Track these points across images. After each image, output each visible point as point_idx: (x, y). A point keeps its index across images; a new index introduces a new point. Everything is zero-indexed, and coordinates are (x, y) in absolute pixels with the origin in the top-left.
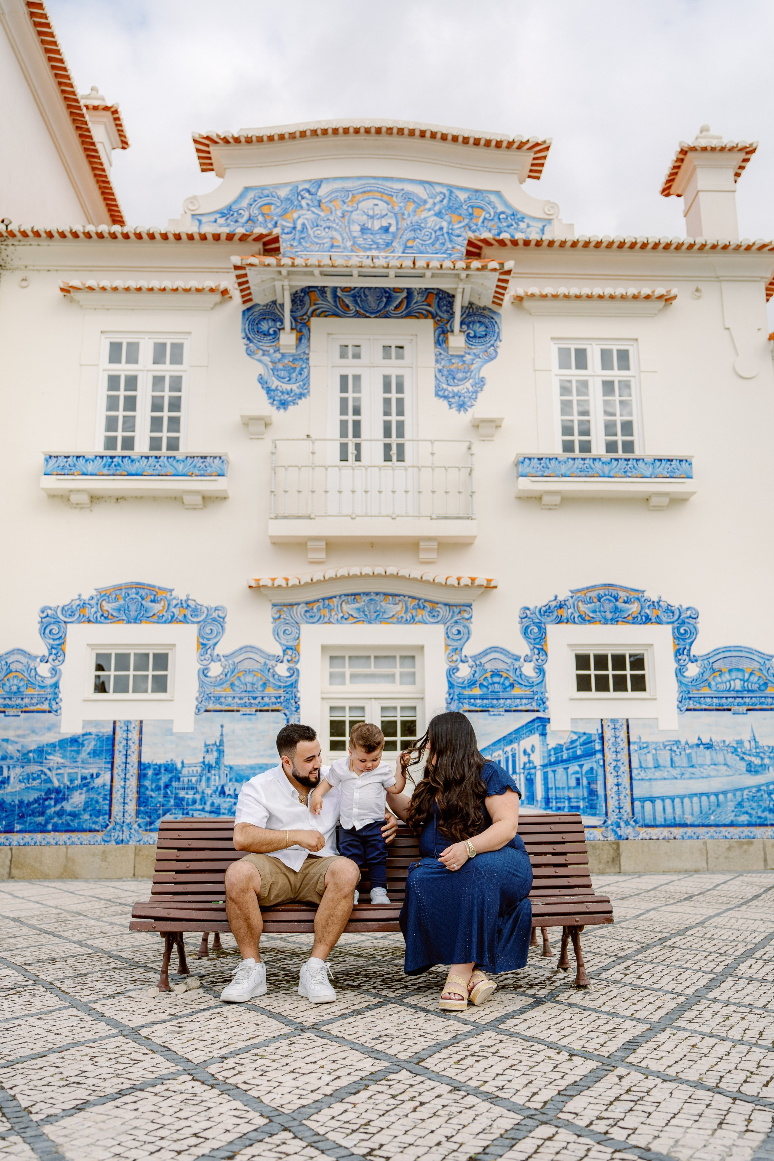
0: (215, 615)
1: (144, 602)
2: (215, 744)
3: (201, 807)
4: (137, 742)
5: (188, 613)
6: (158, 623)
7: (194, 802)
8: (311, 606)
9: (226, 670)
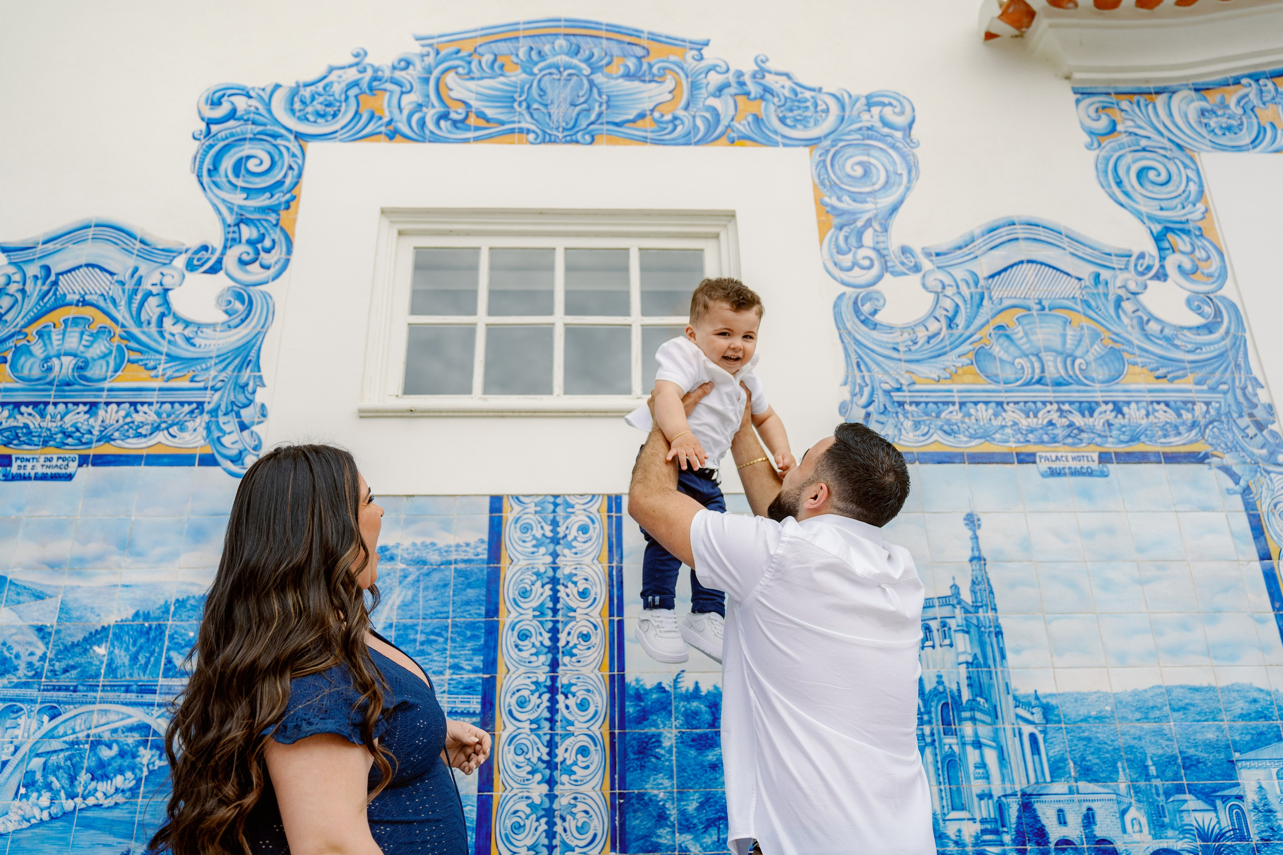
0: (871, 118)
1: (598, 78)
4: (600, 591)
5: (769, 112)
6: (657, 141)
8: (1214, 97)
9: (948, 304)
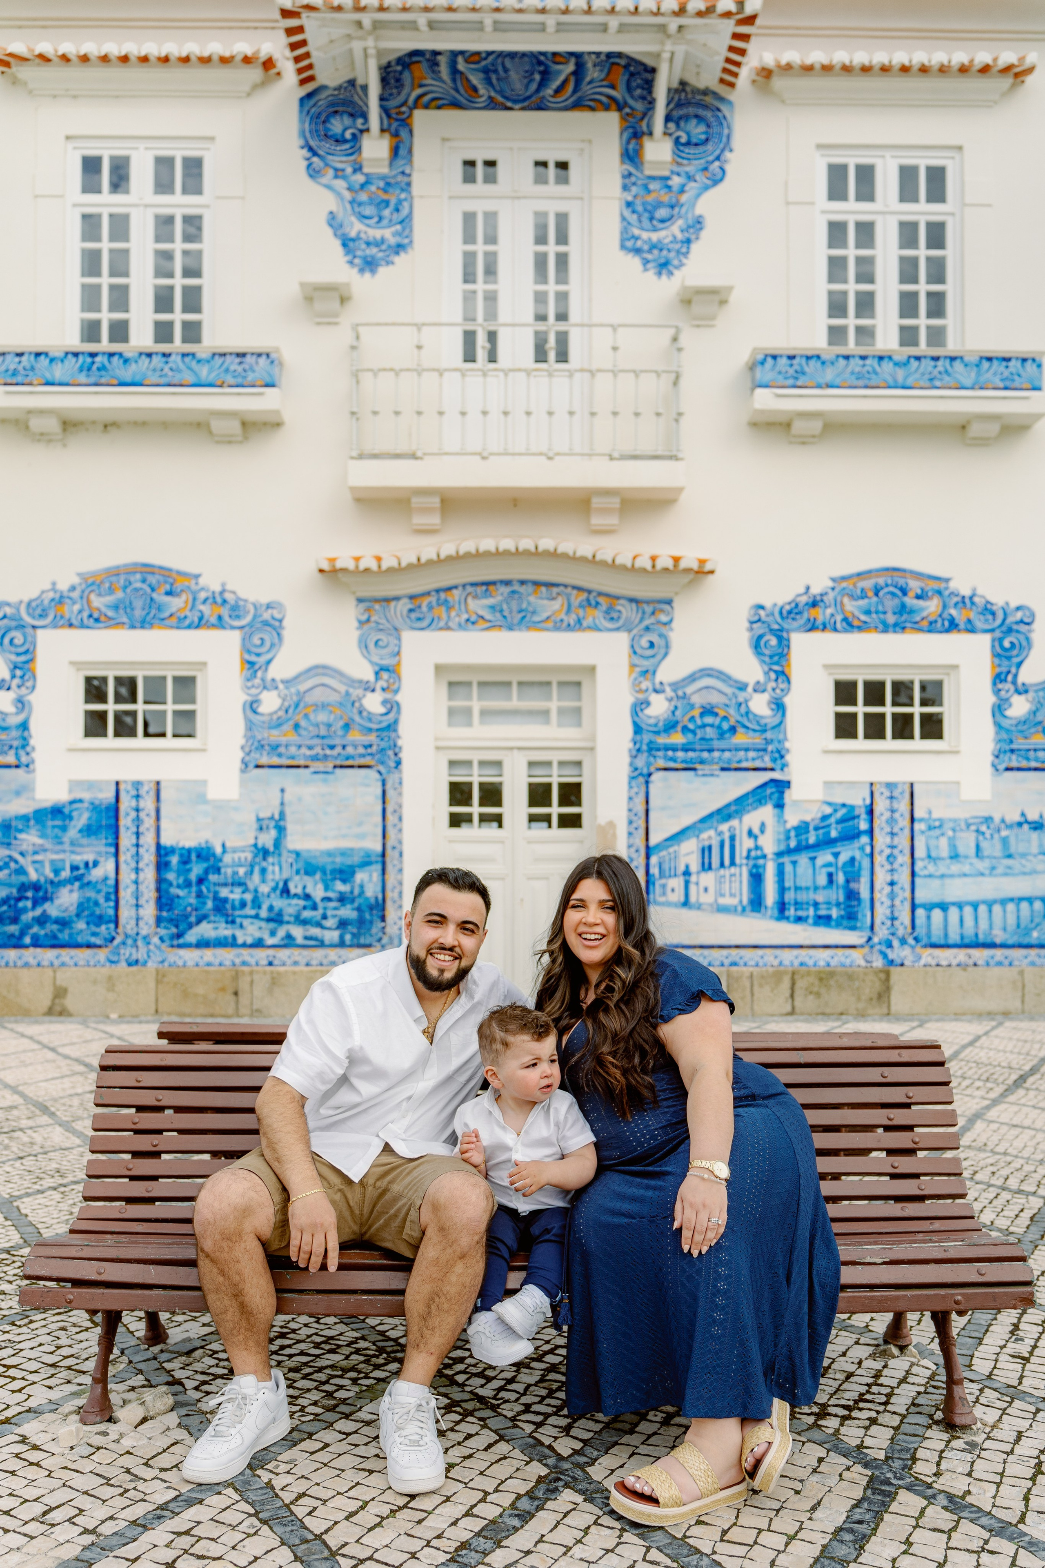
0: (266, 616)
1: (154, 595)
2: (272, 818)
3: (253, 912)
4: (153, 814)
5: (225, 612)
6: (178, 628)
7: (243, 905)
8: (418, 602)
9: (286, 704)
